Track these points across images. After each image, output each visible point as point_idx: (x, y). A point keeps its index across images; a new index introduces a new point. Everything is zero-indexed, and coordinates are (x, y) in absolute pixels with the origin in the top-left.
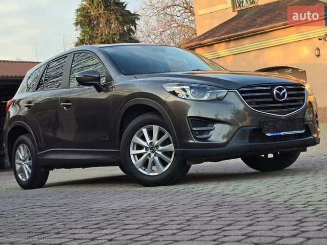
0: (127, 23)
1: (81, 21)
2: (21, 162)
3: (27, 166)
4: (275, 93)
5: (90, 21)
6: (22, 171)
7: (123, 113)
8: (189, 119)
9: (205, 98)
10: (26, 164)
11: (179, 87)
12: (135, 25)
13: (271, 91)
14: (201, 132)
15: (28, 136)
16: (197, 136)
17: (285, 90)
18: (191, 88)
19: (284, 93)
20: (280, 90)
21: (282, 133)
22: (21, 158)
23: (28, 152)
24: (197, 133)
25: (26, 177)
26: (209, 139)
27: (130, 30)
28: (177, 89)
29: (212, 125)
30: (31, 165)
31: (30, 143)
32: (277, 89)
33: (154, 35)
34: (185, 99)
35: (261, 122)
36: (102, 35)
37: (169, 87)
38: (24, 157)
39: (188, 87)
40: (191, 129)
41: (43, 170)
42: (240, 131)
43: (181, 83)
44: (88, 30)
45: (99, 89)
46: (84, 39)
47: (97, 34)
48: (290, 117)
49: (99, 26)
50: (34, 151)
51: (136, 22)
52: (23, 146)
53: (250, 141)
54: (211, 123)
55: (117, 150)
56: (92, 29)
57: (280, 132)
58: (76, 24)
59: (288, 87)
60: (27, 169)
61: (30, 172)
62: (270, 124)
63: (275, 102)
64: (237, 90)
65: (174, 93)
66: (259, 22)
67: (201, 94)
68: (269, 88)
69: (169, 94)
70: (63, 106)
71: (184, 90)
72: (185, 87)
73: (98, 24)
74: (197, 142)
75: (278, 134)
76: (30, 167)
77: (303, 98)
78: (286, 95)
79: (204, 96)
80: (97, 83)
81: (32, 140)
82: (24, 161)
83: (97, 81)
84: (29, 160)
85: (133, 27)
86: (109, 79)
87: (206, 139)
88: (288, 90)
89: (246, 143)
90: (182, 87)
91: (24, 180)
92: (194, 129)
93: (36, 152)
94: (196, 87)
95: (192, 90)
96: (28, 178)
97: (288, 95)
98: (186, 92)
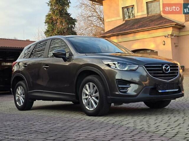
0: (71, 24)
1: (48, 21)
2: (19, 96)
3: (22, 98)
4: (164, 68)
5: (52, 22)
6: (19, 100)
7: (78, 74)
8: (117, 80)
9: (126, 69)
10: (22, 97)
11: (112, 62)
12: (75, 25)
13: (162, 67)
14: (123, 88)
15: (23, 82)
16: (121, 90)
17: (169, 67)
18: (118, 63)
19: (168, 69)
20: (167, 67)
21: (167, 91)
22: (19, 93)
23: (23, 91)
24: (121, 88)
25: (21, 104)
26: (127, 92)
27: (72, 27)
28: (110, 63)
29: (129, 84)
30: (24, 98)
31: (24, 86)
32: (165, 66)
33: (82, 30)
34: (115, 69)
35: (156, 84)
36: (58, 28)
37: (106, 62)
38: (20, 93)
39: (117, 63)
40: (118, 86)
41: (30, 101)
42: (144, 89)
43: (113, 60)
44: (51, 26)
45: (65, 60)
46: (49, 30)
47: (56, 28)
48: (171, 82)
49: (56, 24)
50: (26, 90)
51: (75, 23)
52: (20, 87)
53: (150, 94)
54: (129, 83)
55: (73, 94)
56: (53, 25)
57: (166, 90)
58: (46, 23)
59: (171, 65)
60: (22, 100)
61: (23, 101)
62: (160, 85)
63: (164, 73)
64: (144, 66)
65: (109, 65)
66: (136, 27)
67: (123, 67)
68: (161, 65)
69: (106, 66)
70: (44, 67)
71: (114, 64)
72: (115, 63)
73: (57, 23)
74: (121, 93)
75: (165, 91)
76: (23, 98)
77: (177, 71)
78: (169, 70)
79: (125, 68)
80: (64, 56)
81: (25, 85)
82: (20, 95)
83: (64, 55)
84: (23, 95)
85: (73, 26)
86: (71, 55)
87: (125, 92)
88: (171, 67)
89: (148, 95)
90: (114, 63)
91: (20, 105)
92: (119, 86)
93: (27, 91)
94: (121, 63)
95: (119, 64)
96: (22, 104)
97: (170, 69)
98: (115, 65)
